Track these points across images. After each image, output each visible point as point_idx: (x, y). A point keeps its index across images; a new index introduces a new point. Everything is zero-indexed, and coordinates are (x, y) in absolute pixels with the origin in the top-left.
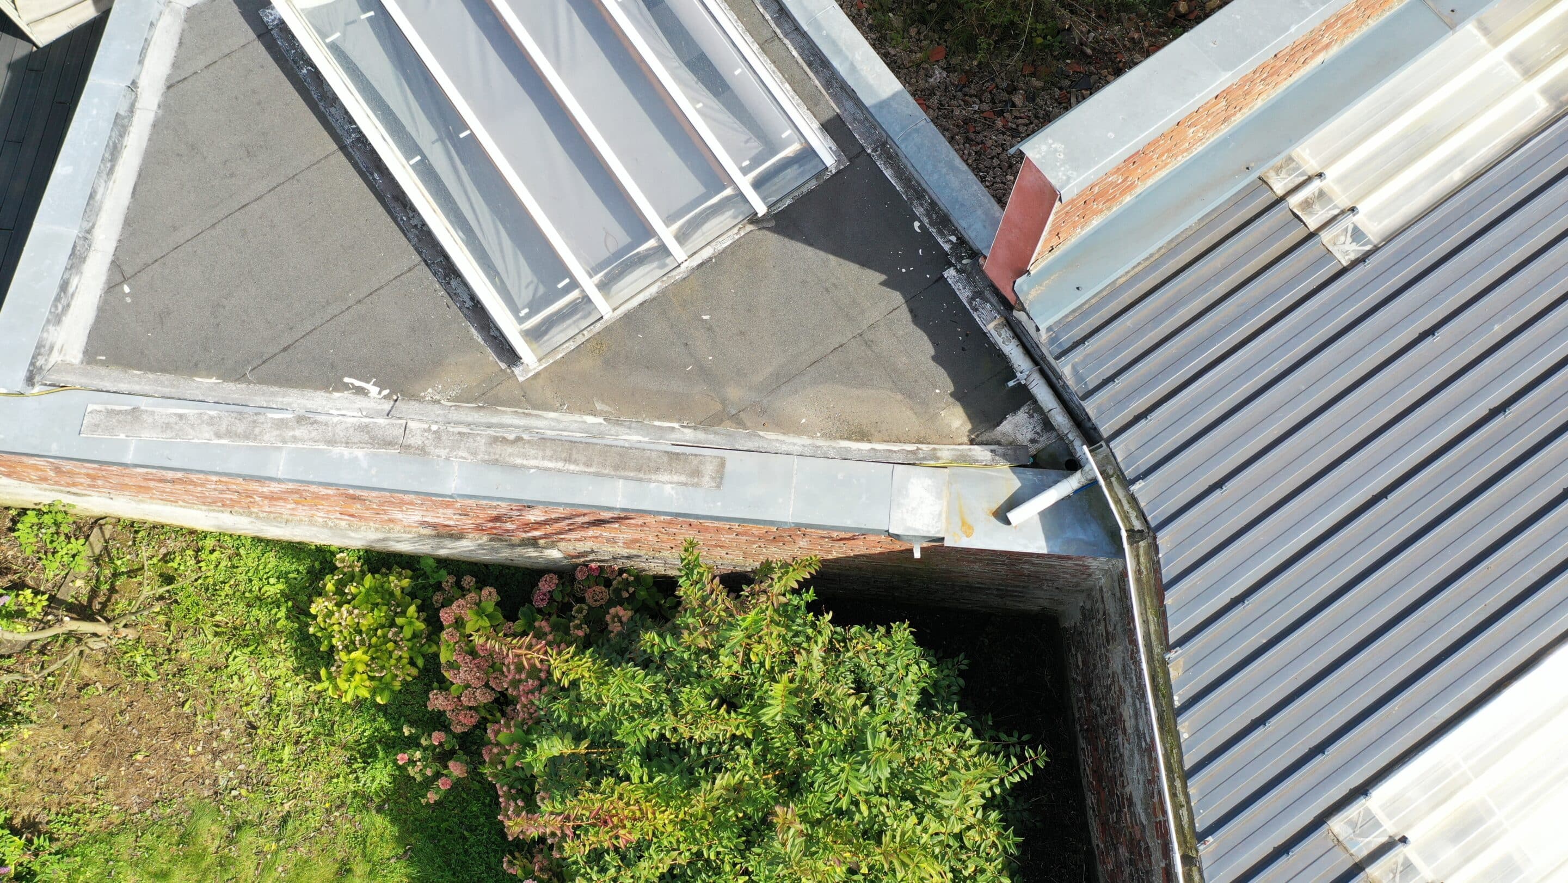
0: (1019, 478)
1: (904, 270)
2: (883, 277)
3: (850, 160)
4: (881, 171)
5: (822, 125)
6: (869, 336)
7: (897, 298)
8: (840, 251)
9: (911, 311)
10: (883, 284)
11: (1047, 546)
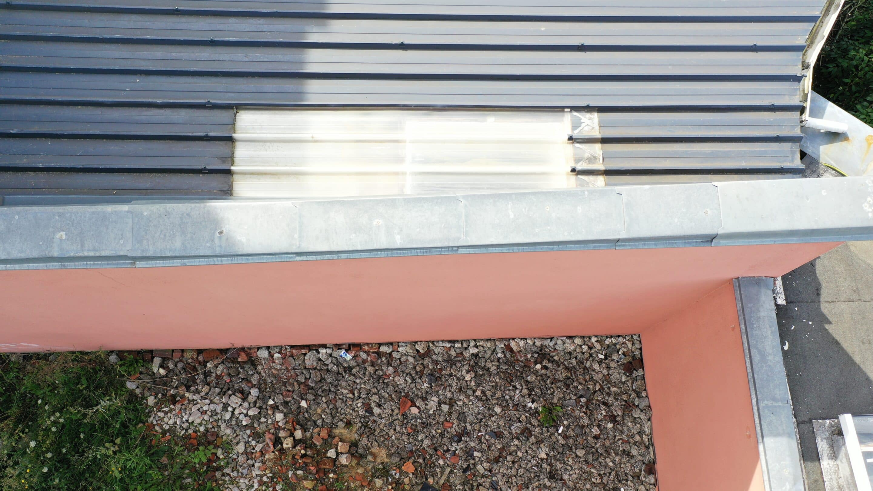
0: (819, 151)
1: (810, 323)
2: (827, 326)
3: (811, 422)
4: (792, 400)
5: (819, 460)
6: (855, 296)
7: (825, 308)
8: (849, 361)
9: (819, 295)
10: (829, 322)
11: (827, 105)
